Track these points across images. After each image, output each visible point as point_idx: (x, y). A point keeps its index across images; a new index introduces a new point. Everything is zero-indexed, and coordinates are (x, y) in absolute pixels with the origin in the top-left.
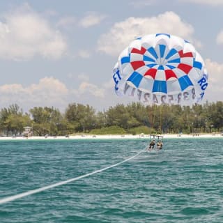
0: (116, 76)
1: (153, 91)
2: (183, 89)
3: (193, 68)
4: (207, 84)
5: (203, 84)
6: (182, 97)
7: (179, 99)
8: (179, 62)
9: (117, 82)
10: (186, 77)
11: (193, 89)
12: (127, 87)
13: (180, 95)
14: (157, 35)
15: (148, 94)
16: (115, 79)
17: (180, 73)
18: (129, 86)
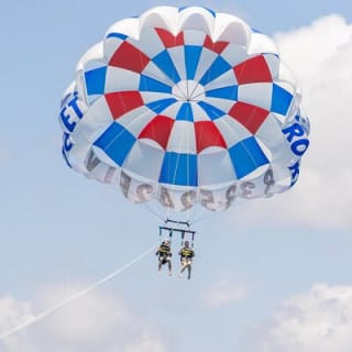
0: (70, 111)
1: (162, 181)
2: (239, 176)
3: (270, 115)
5: (295, 139)
8: (235, 97)
9: (71, 127)
11: (269, 172)
12: (94, 160)
13: (233, 188)
14: (180, 10)
15: (147, 186)
16: (65, 119)
17: (233, 131)
18: (97, 161)
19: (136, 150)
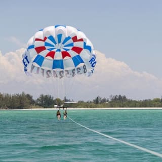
0: (25, 60)
1: (53, 68)
2: (76, 66)
3: (84, 50)
4: (95, 63)
5: (93, 62)
6: (76, 72)
7: (74, 73)
8: (73, 46)
9: (26, 66)
10: (79, 56)
11: (84, 65)
12: (33, 67)
13: (74, 70)
14: (55, 27)
15: (49, 71)
16: (24, 63)
17: (73, 54)
18: (34, 66)
19: (45, 60)
